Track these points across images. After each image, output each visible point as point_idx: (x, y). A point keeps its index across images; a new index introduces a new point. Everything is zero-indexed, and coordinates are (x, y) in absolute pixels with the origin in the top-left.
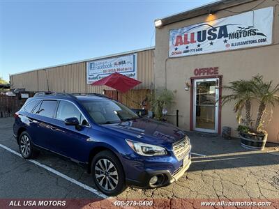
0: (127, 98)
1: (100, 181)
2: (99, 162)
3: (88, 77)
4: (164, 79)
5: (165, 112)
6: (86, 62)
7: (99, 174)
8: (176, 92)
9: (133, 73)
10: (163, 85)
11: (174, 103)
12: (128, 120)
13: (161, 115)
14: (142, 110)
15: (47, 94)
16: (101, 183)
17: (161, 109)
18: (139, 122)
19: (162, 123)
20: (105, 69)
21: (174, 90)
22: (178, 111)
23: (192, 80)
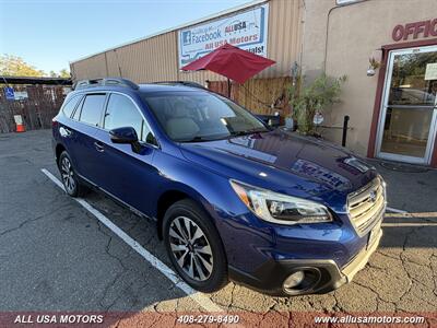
0: (248, 94)
1: (179, 257)
2: (176, 221)
3: (181, 58)
4: (322, 55)
5: (318, 120)
6: (176, 31)
7: (178, 244)
8: (345, 78)
9: (259, 46)
10: (318, 68)
11: (339, 101)
12: (242, 134)
13: (311, 126)
14: (274, 118)
15: (93, 82)
16: (181, 262)
17: (311, 115)
18: (268, 140)
19: (313, 140)
20: (209, 42)
21: (341, 75)
22: (347, 118)
23: (385, 51)
